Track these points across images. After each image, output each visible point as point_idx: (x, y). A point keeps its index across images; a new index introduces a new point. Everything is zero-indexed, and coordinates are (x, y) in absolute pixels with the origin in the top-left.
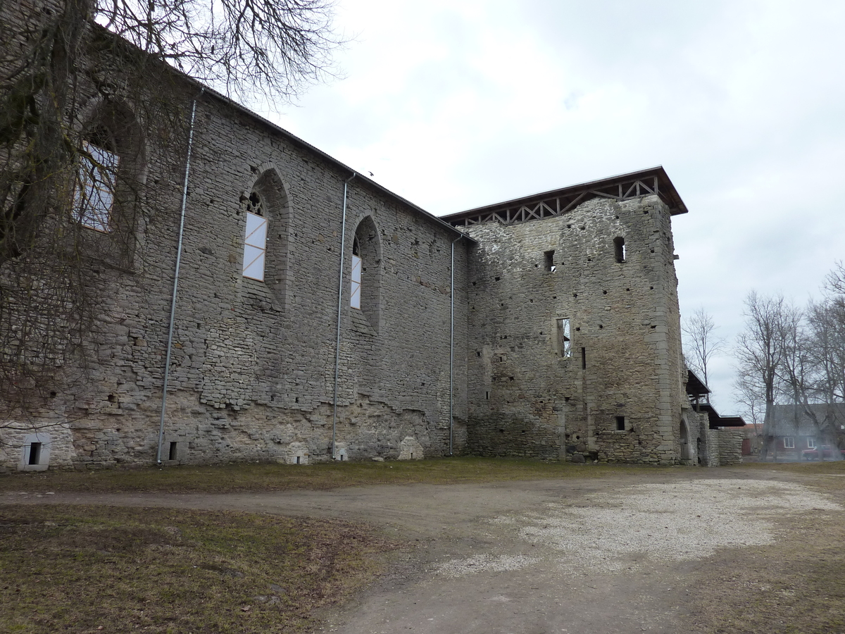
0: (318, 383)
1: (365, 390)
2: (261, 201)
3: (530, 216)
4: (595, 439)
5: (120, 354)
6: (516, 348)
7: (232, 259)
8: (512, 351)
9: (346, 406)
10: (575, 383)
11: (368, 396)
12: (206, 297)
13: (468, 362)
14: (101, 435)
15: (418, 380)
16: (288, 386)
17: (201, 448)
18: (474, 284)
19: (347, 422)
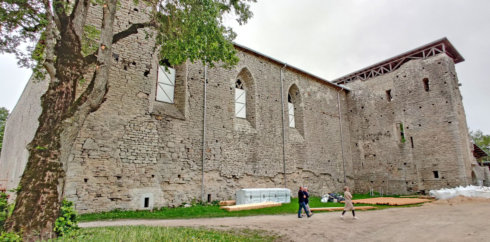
0: (276, 164)
1: (300, 166)
2: (242, 82)
3: (376, 74)
4: (422, 183)
5: (182, 156)
6: (376, 140)
7: (230, 110)
8: (373, 142)
9: (291, 174)
10: (409, 155)
11: (301, 168)
12: (219, 128)
13: (352, 149)
14: (176, 193)
15: (326, 159)
16: (261, 166)
17: (222, 196)
18: (351, 111)
19: (292, 181)
